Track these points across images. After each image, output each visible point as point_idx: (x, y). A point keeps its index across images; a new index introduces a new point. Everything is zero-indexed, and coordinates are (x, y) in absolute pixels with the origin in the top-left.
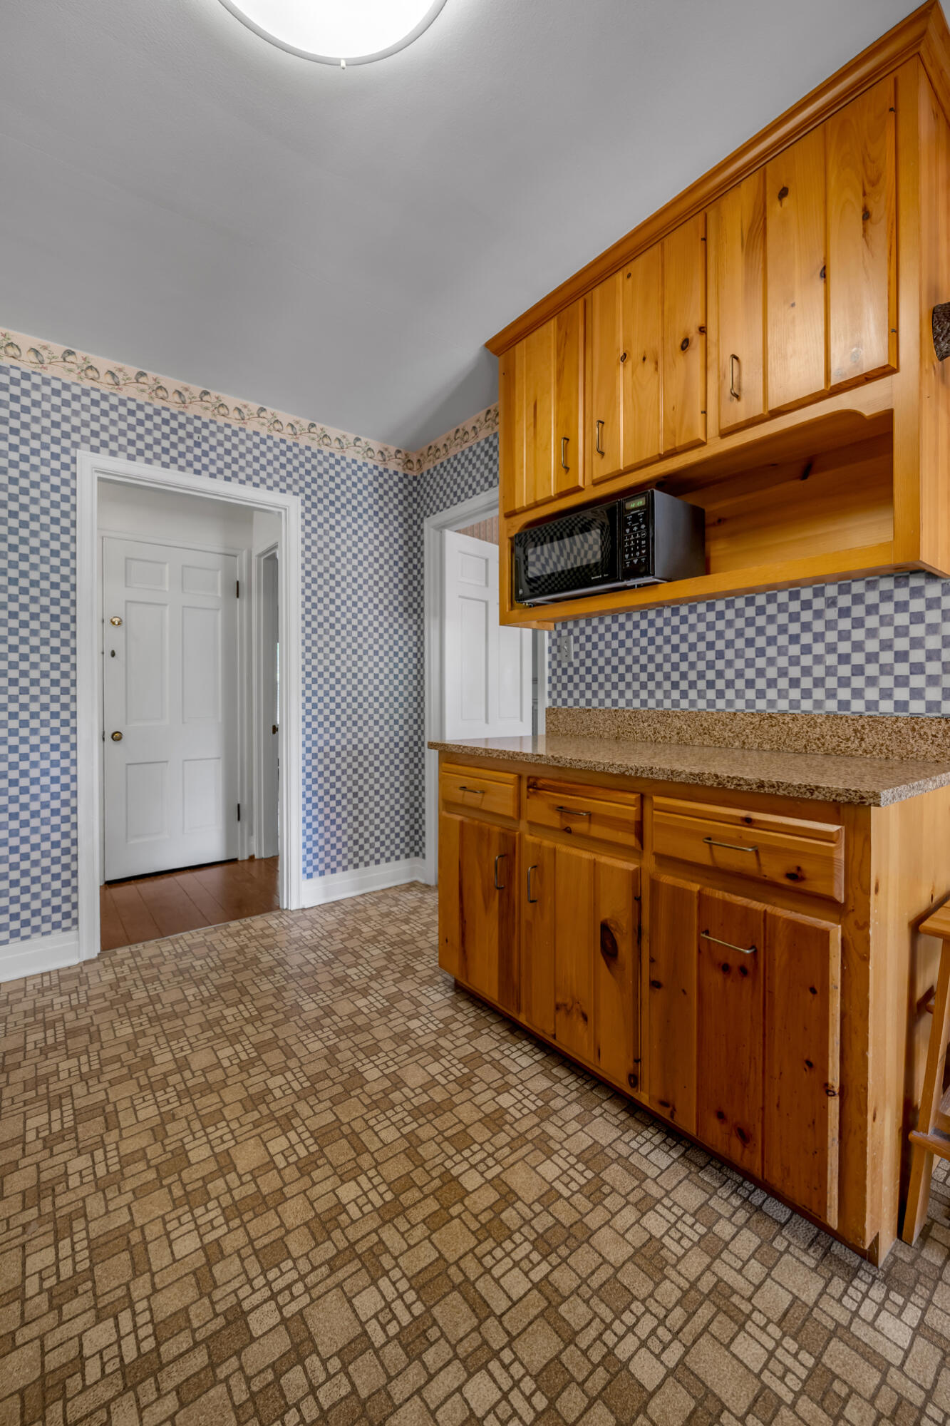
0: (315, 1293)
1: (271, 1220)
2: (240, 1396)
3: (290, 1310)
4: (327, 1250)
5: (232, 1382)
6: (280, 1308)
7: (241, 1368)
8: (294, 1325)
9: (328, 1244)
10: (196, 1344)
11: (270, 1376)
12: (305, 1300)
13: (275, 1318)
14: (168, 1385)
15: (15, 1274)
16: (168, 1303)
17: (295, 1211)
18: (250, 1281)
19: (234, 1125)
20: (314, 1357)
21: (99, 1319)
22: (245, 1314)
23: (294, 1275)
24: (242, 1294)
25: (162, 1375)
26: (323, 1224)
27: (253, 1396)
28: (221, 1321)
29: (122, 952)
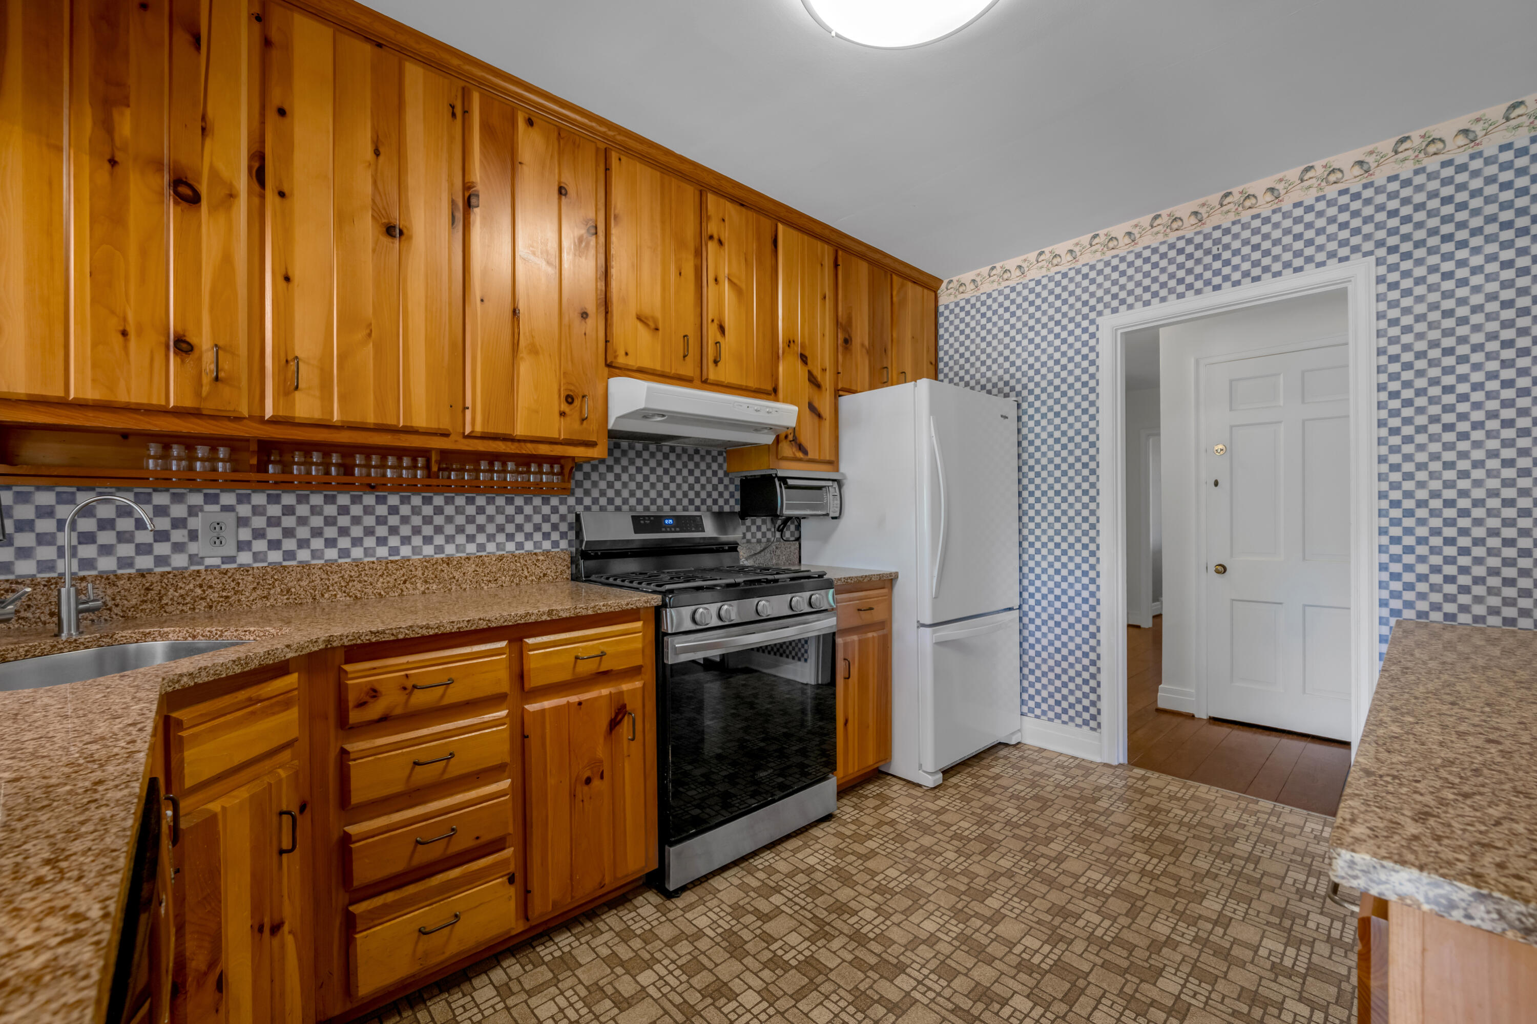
0: (932, 1005)
1: (970, 962)
2: (862, 987)
3: (915, 994)
4: (966, 1004)
5: (868, 980)
6: (914, 988)
7: (875, 982)
8: (907, 999)
9: (970, 1003)
10: (879, 956)
11: (876, 997)
12: (926, 1001)
13: (908, 989)
14: (857, 953)
15: (882, 869)
16: (895, 934)
17: (984, 974)
18: (923, 966)
19: (1029, 910)
20: (894, 1018)
21: (875, 910)
22: (904, 972)
23: (938, 989)
24: (915, 966)
25: (860, 948)
26: (984, 994)
27: (864, 993)
28: (895, 961)
29: (1139, 772)
